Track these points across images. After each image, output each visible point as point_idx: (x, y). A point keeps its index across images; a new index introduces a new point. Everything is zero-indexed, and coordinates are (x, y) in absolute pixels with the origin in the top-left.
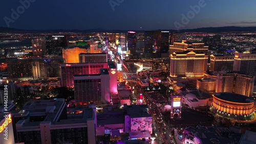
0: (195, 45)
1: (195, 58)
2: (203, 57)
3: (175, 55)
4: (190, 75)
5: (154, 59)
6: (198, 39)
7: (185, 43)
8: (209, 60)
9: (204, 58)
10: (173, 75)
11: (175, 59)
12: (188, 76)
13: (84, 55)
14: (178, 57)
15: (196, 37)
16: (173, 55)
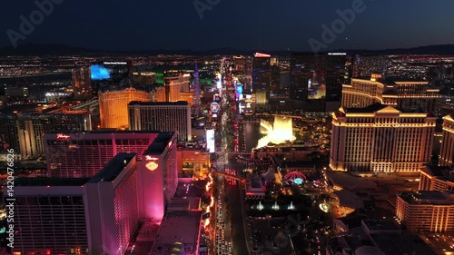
0: (403, 87)
1: (397, 125)
2: (422, 121)
3: (344, 115)
4: (383, 168)
5: (308, 115)
6: (418, 69)
7: (378, 80)
8: (438, 129)
9: (425, 125)
10: (337, 166)
11: (343, 124)
12: (376, 170)
13: (139, 106)
14: (349, 120)
15: (414, 64)
16: (338, 114)
